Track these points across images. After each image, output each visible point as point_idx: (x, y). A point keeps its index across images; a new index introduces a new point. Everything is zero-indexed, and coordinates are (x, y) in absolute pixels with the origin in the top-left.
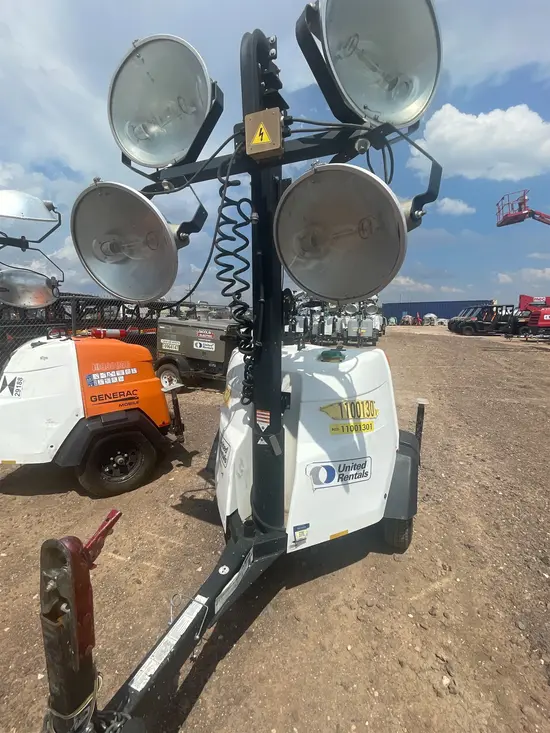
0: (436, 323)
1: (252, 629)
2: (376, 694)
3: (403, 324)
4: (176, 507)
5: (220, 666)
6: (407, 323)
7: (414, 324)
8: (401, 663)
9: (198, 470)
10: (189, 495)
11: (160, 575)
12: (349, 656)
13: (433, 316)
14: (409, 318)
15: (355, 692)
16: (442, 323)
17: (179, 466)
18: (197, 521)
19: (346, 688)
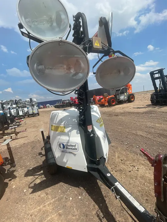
0: (50, 107)
1: (104, 195)
2: (134, 179)
3: (41, 109)
4: (33, 192)
5: (110, 210)
6: (42, 108)
7: (44, 108)
8: (130, 172)
9: (23, 176)
10: (32, 185)
11: (60, 215)
12: (124, 179)
13: (48, 105)
14: (42, 106)
15: (132, 183)
16: (52, 107)
17: (10, 180)
18: (49, 188)
19: (131, 184)
